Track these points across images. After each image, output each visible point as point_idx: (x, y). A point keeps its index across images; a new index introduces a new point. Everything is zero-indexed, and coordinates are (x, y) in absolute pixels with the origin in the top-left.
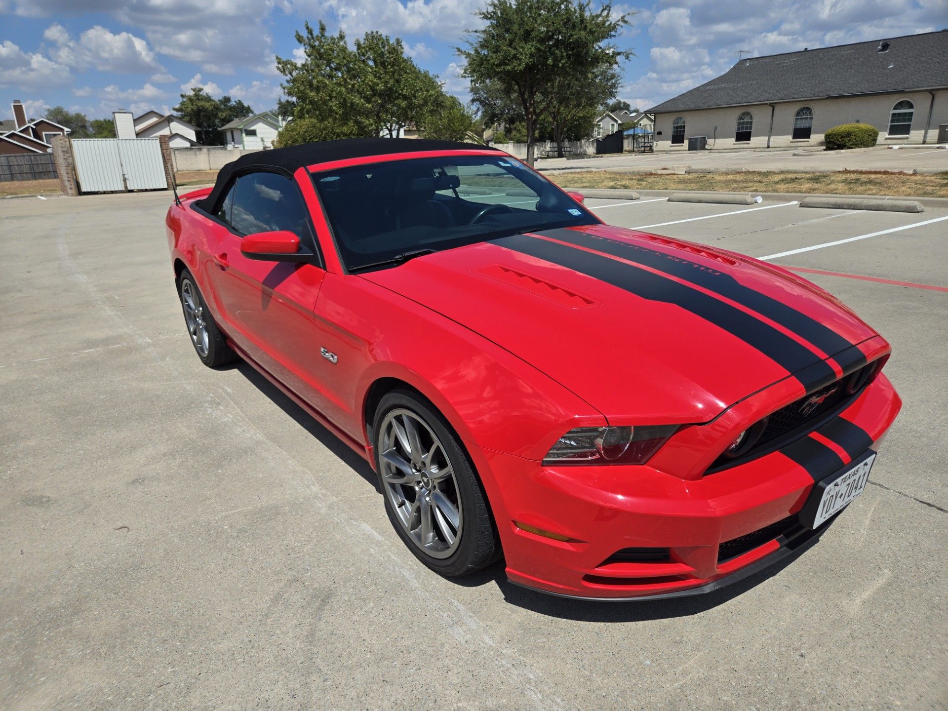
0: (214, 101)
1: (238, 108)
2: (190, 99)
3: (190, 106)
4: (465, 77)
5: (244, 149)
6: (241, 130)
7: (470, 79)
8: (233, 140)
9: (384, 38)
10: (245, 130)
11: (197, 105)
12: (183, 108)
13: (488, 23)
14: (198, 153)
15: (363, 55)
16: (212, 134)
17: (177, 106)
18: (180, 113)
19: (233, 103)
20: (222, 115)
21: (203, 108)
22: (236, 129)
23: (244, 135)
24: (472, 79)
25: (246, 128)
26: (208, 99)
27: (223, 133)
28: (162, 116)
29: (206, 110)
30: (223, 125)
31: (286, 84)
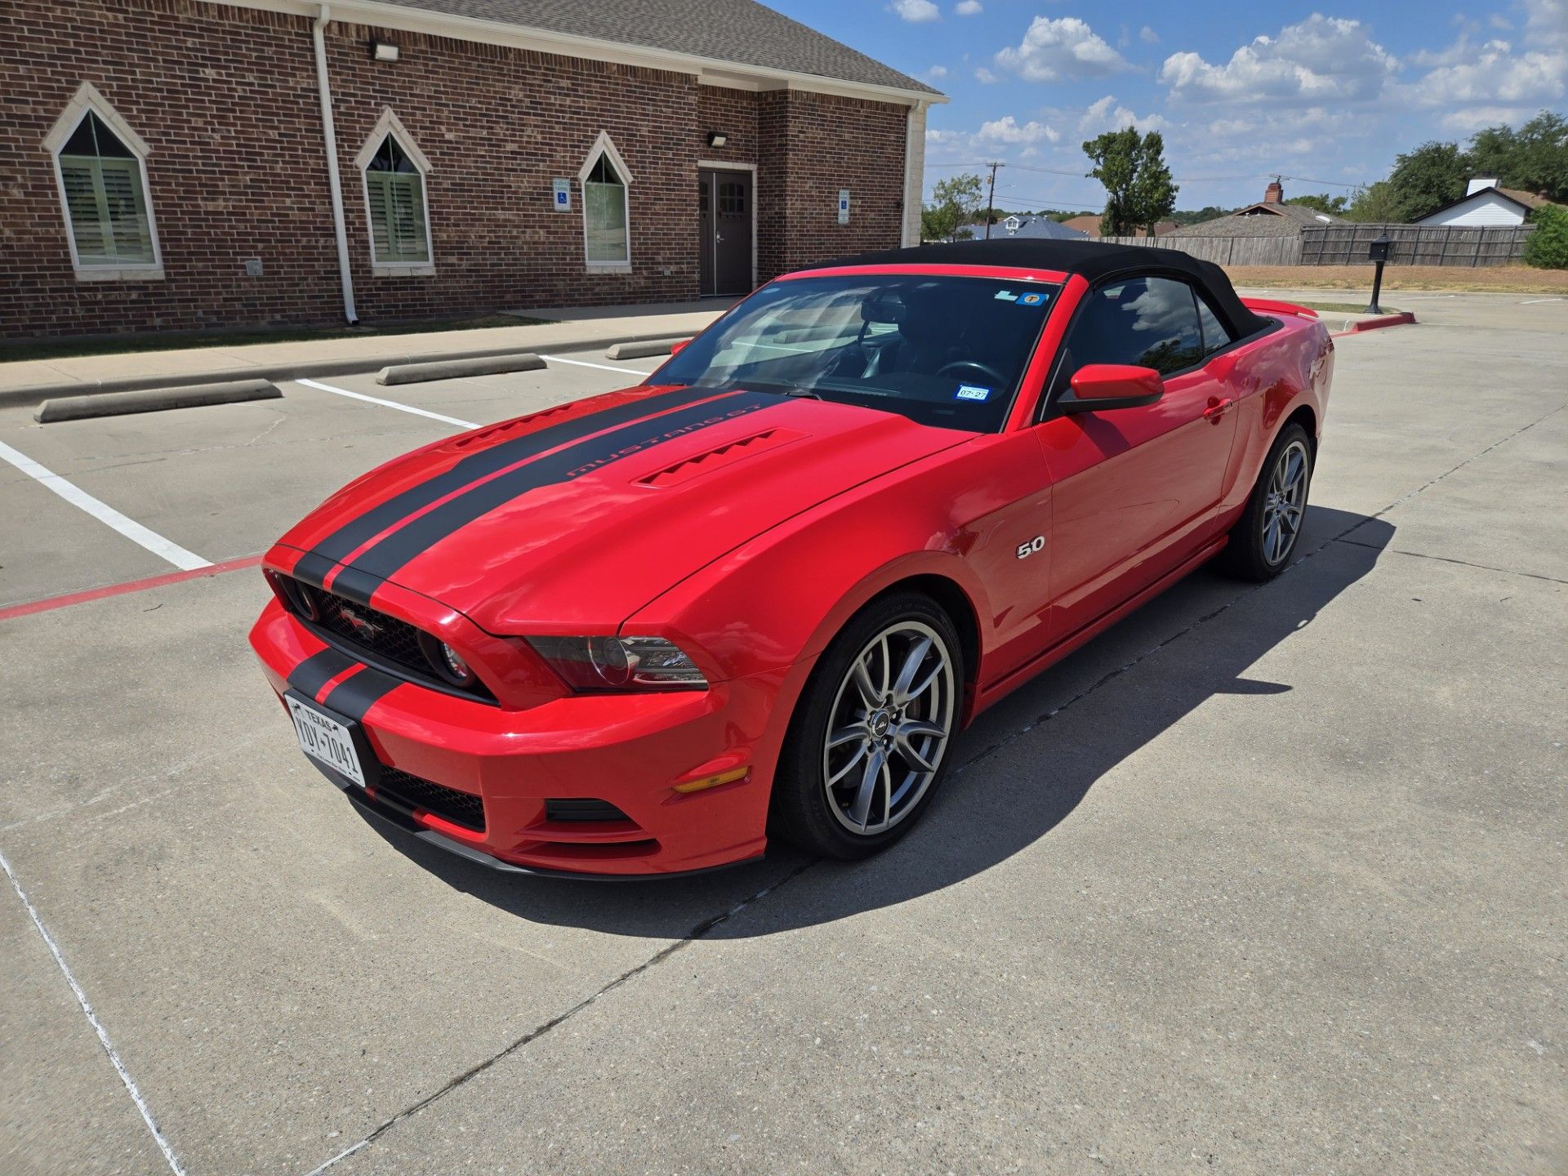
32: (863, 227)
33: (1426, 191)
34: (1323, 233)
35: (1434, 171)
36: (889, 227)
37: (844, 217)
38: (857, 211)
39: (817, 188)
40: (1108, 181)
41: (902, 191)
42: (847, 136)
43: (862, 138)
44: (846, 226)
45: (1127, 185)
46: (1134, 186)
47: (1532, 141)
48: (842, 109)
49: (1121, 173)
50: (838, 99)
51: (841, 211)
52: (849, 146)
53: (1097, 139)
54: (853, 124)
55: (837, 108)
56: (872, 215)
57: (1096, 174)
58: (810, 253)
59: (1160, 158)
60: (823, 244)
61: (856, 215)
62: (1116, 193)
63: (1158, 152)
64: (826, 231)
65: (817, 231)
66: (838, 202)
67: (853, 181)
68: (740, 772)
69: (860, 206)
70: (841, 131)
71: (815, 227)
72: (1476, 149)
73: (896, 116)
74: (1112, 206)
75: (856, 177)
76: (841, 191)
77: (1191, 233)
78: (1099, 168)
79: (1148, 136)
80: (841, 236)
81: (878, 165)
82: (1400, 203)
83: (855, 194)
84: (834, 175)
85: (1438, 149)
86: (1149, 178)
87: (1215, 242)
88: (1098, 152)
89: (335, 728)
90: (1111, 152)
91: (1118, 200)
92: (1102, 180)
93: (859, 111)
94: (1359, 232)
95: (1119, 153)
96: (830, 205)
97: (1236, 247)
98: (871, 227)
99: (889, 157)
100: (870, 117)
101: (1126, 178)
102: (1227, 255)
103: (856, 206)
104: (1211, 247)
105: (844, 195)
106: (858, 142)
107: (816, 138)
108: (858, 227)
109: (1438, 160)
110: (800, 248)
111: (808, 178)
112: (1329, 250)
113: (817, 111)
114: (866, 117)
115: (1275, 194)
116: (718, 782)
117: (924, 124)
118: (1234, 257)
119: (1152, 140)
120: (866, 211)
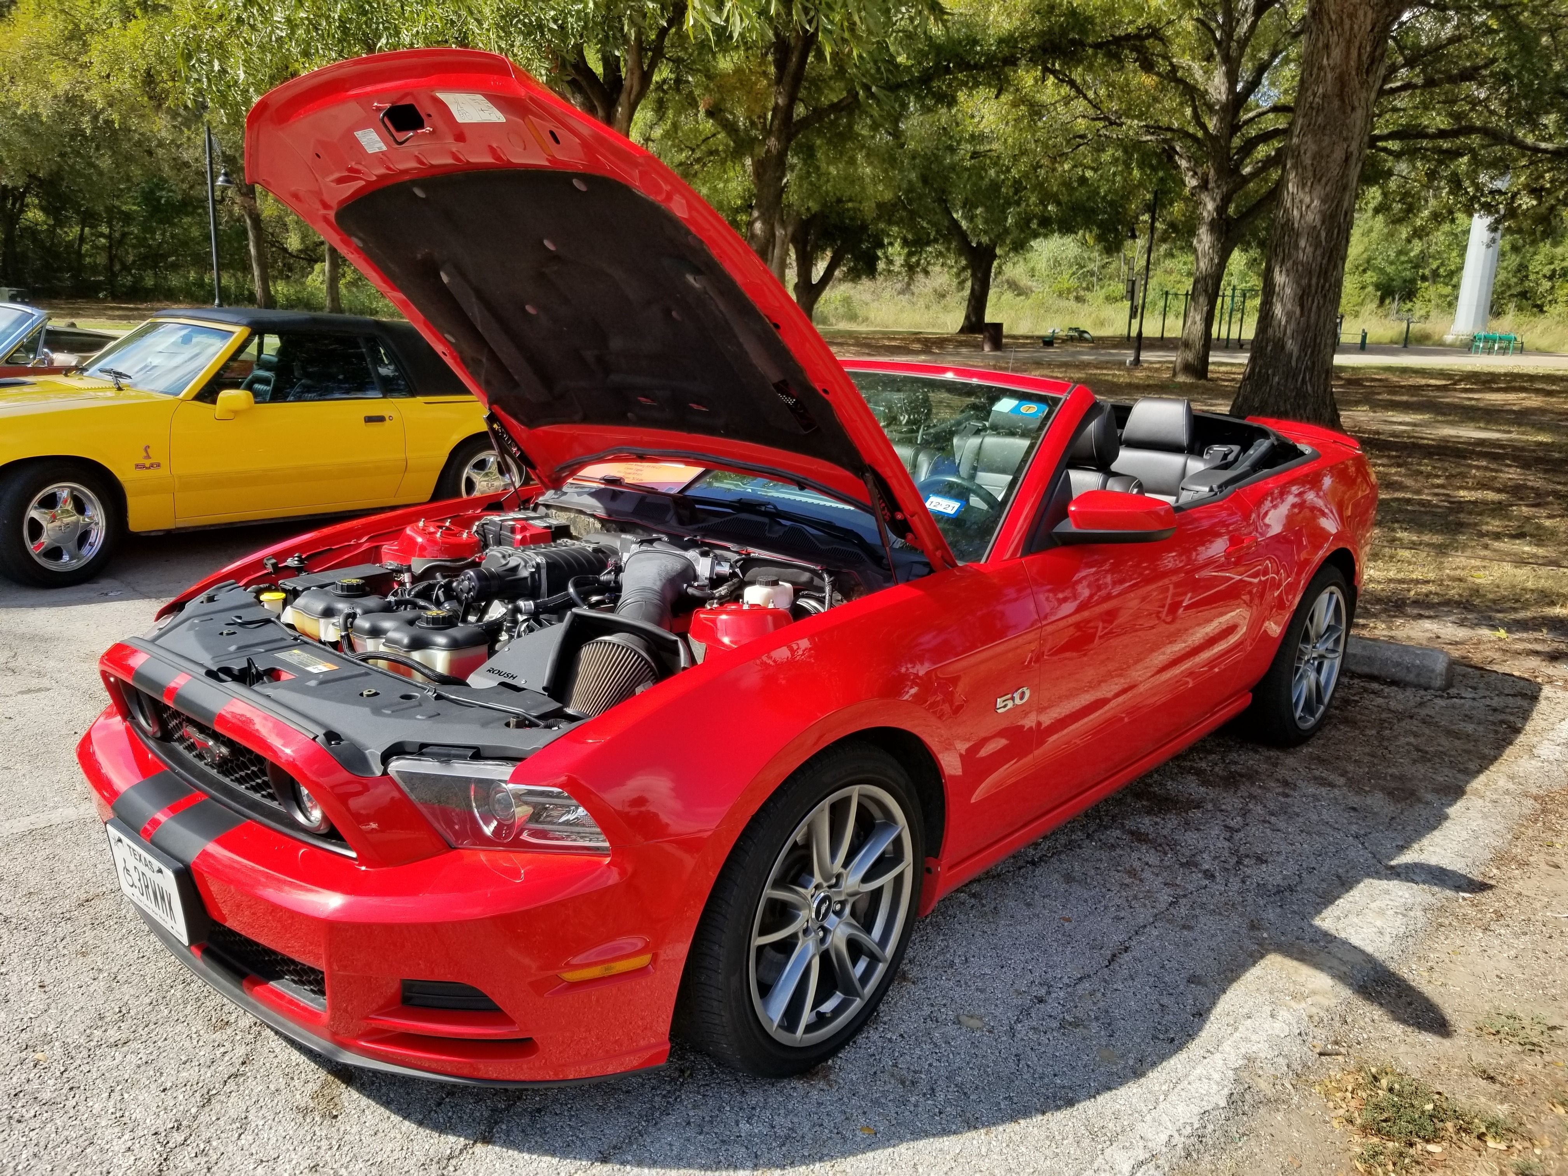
68: (643, 960)
89: (160, 871)
116: (614, 971)
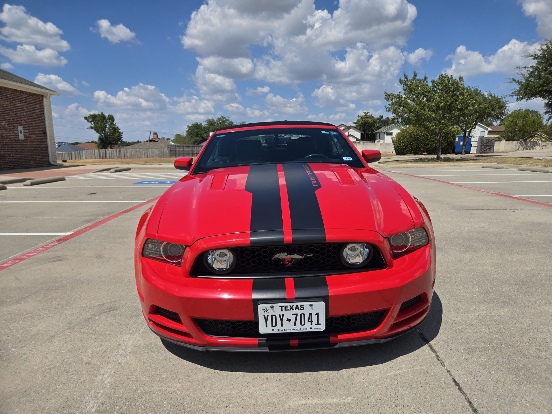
0: (373, 118)
1: (386, 121)
2: (362, 118)
3: (361, 121)
4: (512, 96)
5: (384, 142)
6: (384, 132)
7: (516, 97)
8: (379, 138)
9: (450, 77)
10: (386, 133)
11: (364, 120)
12: (358, 122)
13: (536, 61)
14: (358, 144)
15: (435, 87)
16: (370, 135)
17: (355, 121)
18: (356, 125)
19: (384, 119)
20: (377, 125)
21: (368, 122)
22: (382, 132)
23: (385, 135)
24: (518, 97)
25: (387, 132)
26: (372, 117)
27: (375, 134)
28: (347, 126)
29: (369, 123)
30: (377, 130)
31: (388, 106)
32: (30, 141)
33: (197, 136)
34: (175, 148)
35: (198, 130)
36: (42, 141)
37: (21, 137)
38: (27, 134)
39: (7, 125)
40: (97, 130)
41: (45, 127)
42: (18, 105)
43: (25, 106)
44: (23, 141)
45: (105, 132)
46: (107, 132)
47: (220, 123)
48: (14, 94)
49: (102, 127)
50: (13, 90)
51: (20, 135)
52: (20, 109)
53: (89, 116)
54: (20, 100)
55: (12, 93)
56: (34, 136)
57: (92, 128)
58: (8, 151)
59: (114, 123)
60: (14, 148)
61: (27, 136)
62: (101, 134)
63: (113, 121)
64: (14, 143)
65: (10, 142)
66: (18, 131)
67: (23, 122)
69: (28, 133)
70: (15, 103)
71: (9, 141)
72: (207, 124)
73: (39, 99)
74: (100, 139)
75: (24, 121)
76: (19, 126)
77: (131, 148)
78: (92, 126)
79: (109, 116)
80: (21, 144)
81: (33, 117)
82: (191, 139)
83: (25, 128)
84: (15, 120)
85: (197, 124)
86: (112, 129)
87: (141, 151)
88: (91, 120)
90: (96, 120)
91: (102, 136)
92: (95, 130)
93: (22, 95)
94: (185, 147)
95: (99, 121)
96: (14, 132)
97: (148, 152)
98: (34, 141)
99: (38, 114)
100: (27, 98)
101: (104, 129)
102: (146, 155)
103: (26, 133)
104: (140, 152)
105: (20, 128)
106: (23, 107)
107: (4, 104)
108: (29, 141)
109: (198, 127)
110: (3, 150)
111: (3, 121)
112: (177, 153)
113: (3, 93)
114: (25, 98)
115: (156, 136)
117: (50, 103)
118: (148, 155)
119: (111, 117)
120: (31, 135)
